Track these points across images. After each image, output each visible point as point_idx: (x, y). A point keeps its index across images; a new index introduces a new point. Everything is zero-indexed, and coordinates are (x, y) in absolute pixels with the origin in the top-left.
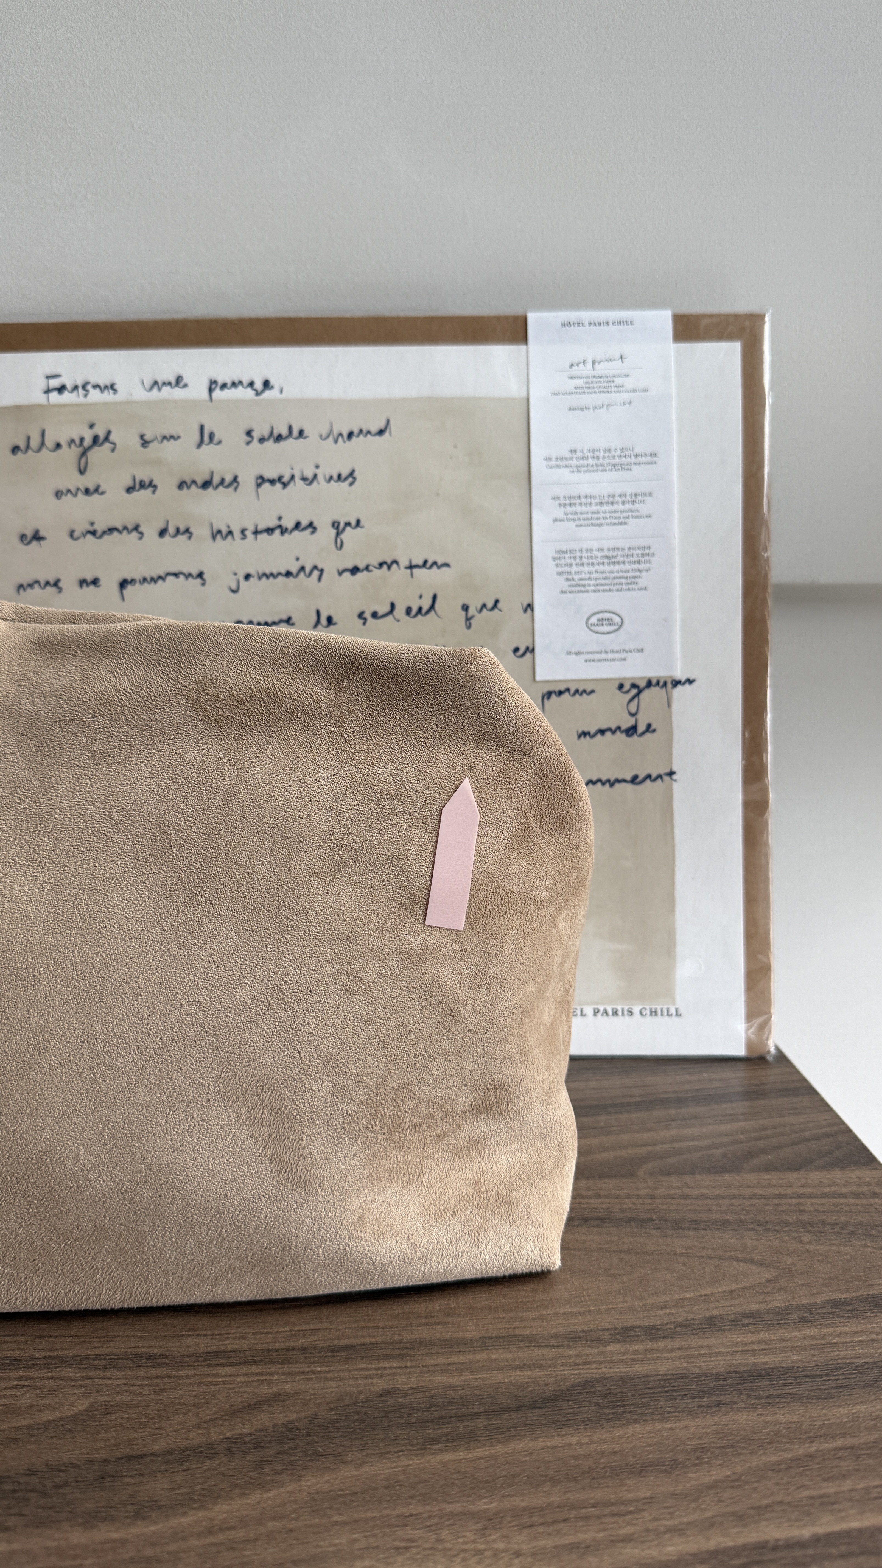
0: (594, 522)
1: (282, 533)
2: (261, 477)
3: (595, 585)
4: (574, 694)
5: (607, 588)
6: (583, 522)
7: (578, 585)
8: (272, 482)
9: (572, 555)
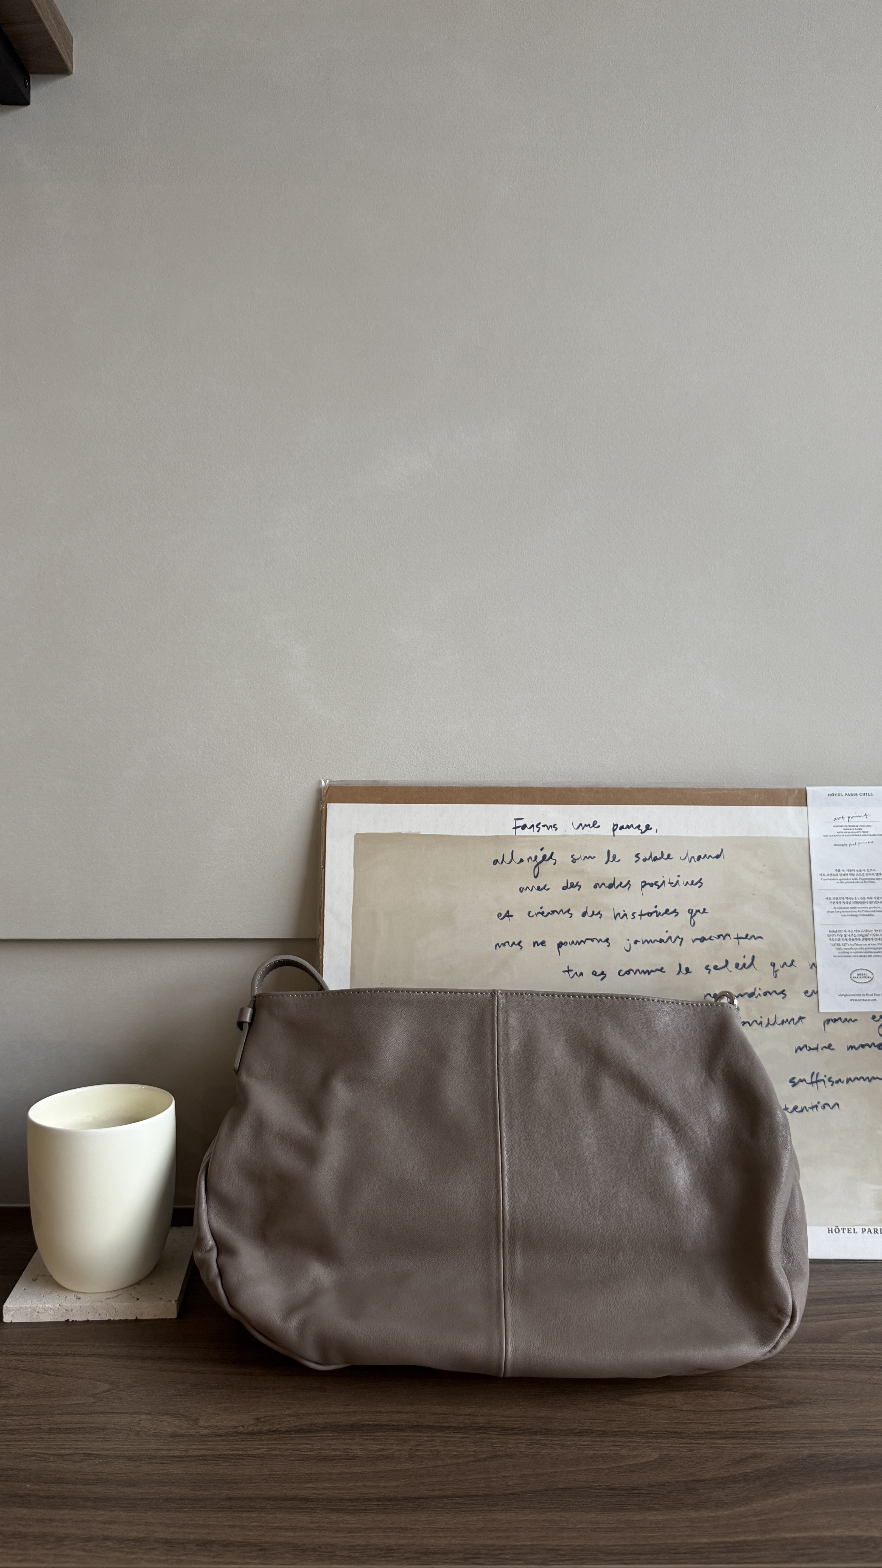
0: (853, 914)
1: (657, 916)
2: (644, 882)
3: (855, 953)
4: (844, 1022)
5: (863, 954)
6: (846, 914)
7: (844, 953)
8: (651, 885)
9: (840, 933)
